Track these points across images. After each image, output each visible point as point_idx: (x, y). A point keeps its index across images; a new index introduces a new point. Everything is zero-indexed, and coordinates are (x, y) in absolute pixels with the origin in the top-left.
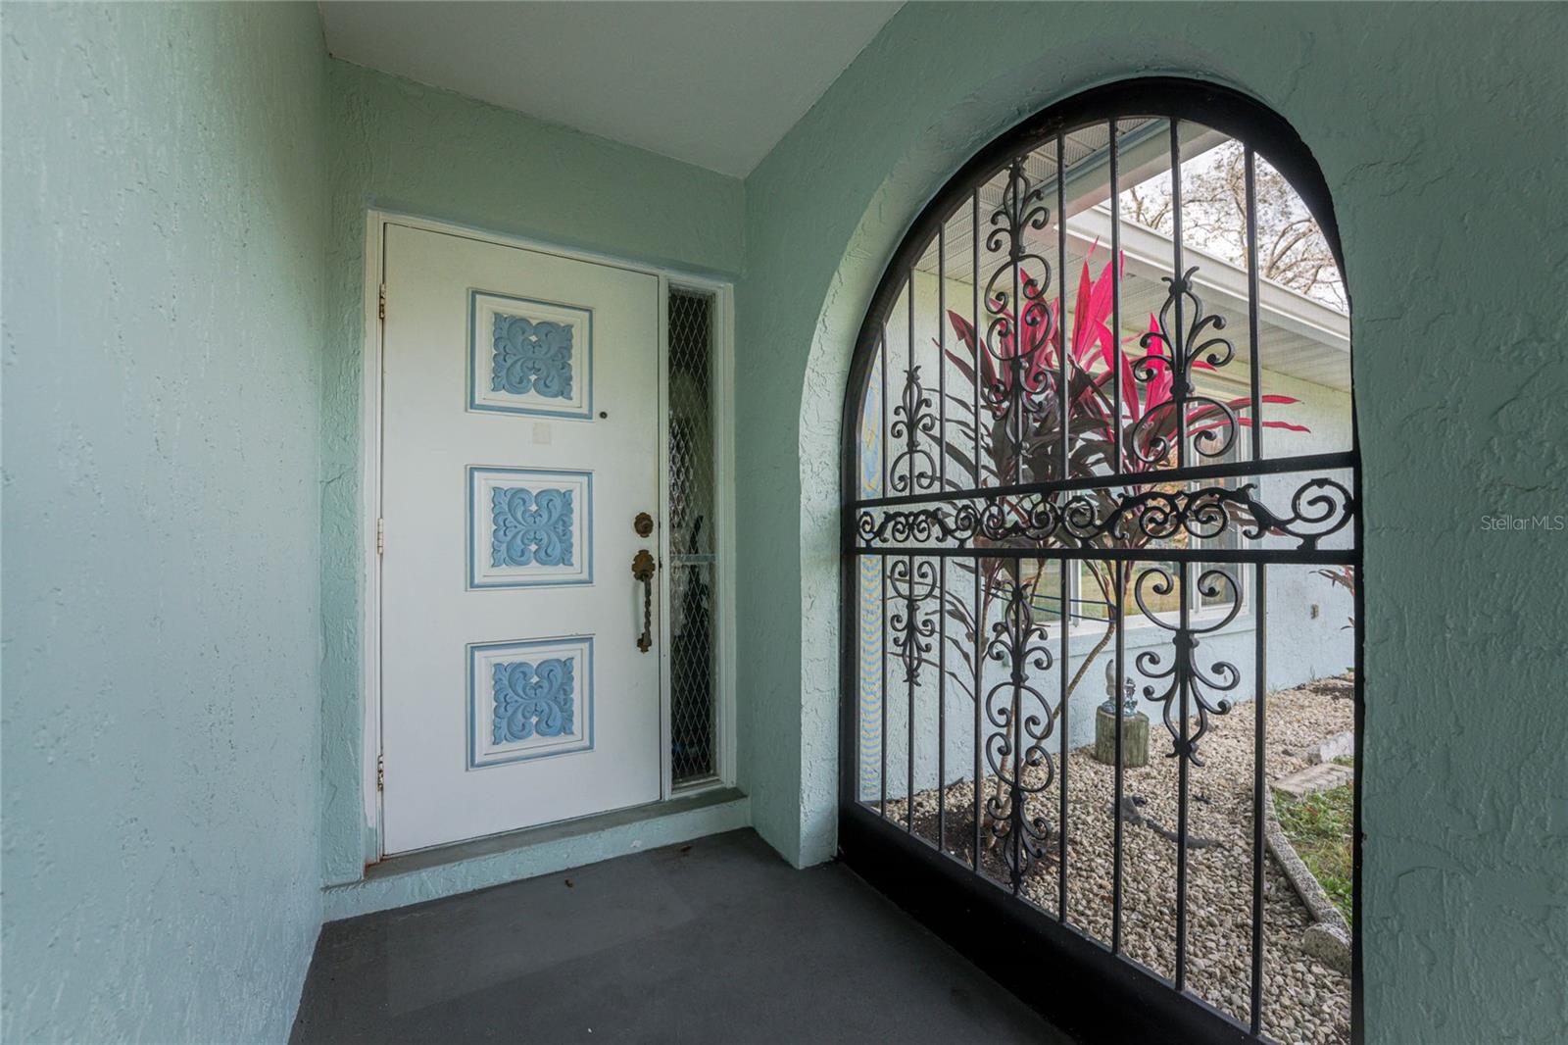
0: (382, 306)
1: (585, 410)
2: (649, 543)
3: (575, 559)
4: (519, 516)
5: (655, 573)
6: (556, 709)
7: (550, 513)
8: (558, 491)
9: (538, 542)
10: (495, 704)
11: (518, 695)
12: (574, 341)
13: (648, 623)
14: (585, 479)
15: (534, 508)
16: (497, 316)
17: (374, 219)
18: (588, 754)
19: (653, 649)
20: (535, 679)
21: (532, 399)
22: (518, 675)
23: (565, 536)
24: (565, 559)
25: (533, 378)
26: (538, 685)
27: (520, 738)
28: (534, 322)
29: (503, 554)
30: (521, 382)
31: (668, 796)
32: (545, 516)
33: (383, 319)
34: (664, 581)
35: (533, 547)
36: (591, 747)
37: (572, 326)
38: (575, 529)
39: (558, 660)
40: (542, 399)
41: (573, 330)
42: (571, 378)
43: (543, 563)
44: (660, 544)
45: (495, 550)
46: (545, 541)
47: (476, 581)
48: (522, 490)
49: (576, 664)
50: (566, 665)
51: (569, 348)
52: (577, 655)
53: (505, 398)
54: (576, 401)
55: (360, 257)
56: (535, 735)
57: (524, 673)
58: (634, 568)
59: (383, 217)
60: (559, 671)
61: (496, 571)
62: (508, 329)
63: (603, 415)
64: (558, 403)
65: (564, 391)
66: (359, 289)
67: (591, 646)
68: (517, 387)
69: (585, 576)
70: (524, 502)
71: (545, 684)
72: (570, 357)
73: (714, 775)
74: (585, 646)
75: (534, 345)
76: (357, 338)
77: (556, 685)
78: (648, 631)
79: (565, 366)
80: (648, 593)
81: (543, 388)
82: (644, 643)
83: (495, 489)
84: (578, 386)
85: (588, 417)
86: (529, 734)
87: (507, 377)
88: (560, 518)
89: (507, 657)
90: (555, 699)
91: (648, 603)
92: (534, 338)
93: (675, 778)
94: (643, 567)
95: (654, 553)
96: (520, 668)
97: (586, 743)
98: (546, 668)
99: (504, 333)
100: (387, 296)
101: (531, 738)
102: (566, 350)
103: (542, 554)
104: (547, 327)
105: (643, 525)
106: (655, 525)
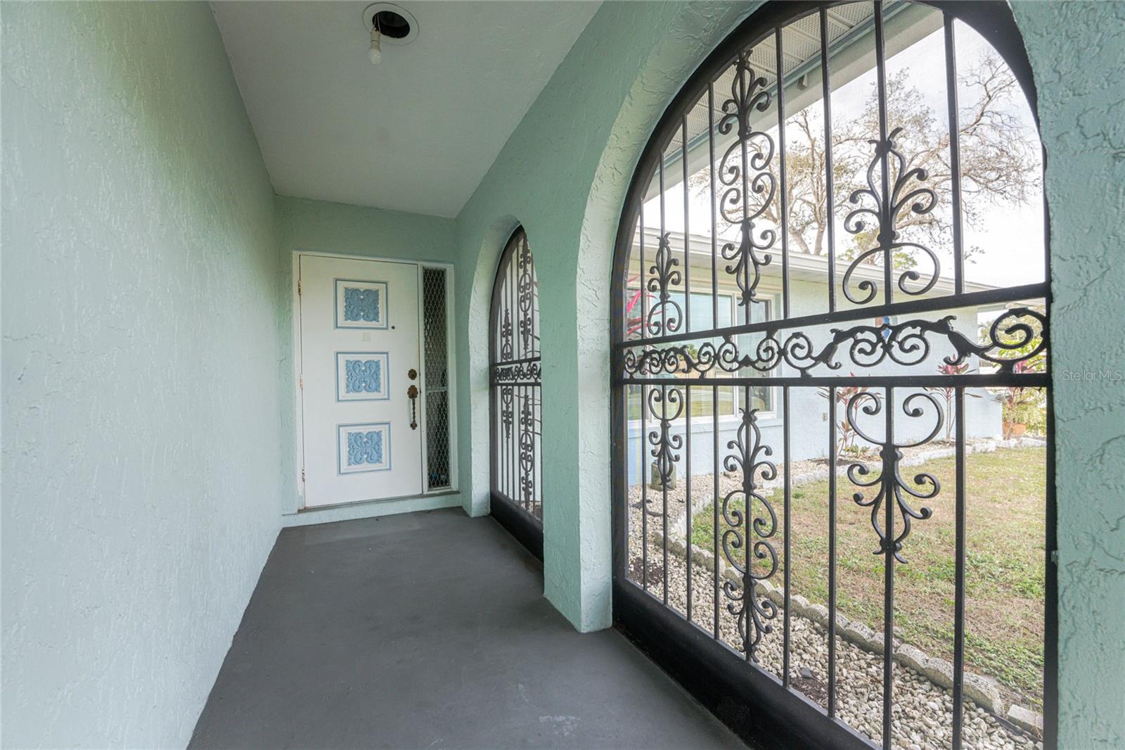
0: (299, 289)
1: (385, 326)
2: (415, 383)
3: (382, 389)
4: (357, 371)
5: (418, 395)
6: (374, 452)
7: (370, 370)
8: (374, 361)
9: (365, 382)
10: (348, 449)
11: (358, 445)
12: (380, 297)
13: (414, 417)
14: (385, 355)
15: (363, 368)
16: (346, 289)
17: (295, 254)
18: (389, 472)
19: (418, 428)
20: (365, 440)
21: (362, 323)
22: (358, 437)
23: (377, 379)
24: (377, 389)
25: (362, 314)
26: (367, 442)
27: (359, 463)
28: (362, 290)
29: (351, 387)
30: (357, 315)
31: (426, 492)
32: (368, 371)
33: (300, 295)
34: (422, 399)
35: (364, 385)
36: (390, 469)
37: (378, 291)
38: (381, 377)
39: (375, 432)
40: (366, 322)
41: (379, 292)
42: (378, 313)
43: (368, 391)
44: (420, 382)
45: (348, 386)
46: (369, 382)
47: (340, 399)
48: (359, 361)
49: (383, 433)
50: (379, 434)
51: (377, 300)
52: (383, 430)
53: (350, 323)
54: (381, 322)
55: (290, 272)
56: (366, 462)
57: (361, 437)
58: (408, 393)
59: (299, 253)
60: (375, 436)
61: (348, 395)
62: (351, 294)
63: (393, 328)
64: (373, 324)
65: (376, 319)
66: (290, 285)
67: (389, 426)
68: (356, 318)
69: (386, 397)
70: (359, 366)
71: (370, 442)
72: (378, 304)
73: (449, 485)
74: (387, 426)
75: (362, 300)
76: (290, 305)
77: (374, 443)
78: (414, 421)
79: (376, 308)
80: (414, 404)
81: (367, 318)
82: (414, 426)
83: (347, 361)
84: (382, 315)
85: (387, 329)
86: (363, 462)
87: (351, 314)
88: (375, 372)
89: (354, 430)
90: (375, 449)
91: (414, 408)
92: (362, 297)
93: (430, 486)
94: (413, 393)
95: (417, 387)
96: (359, 435)
97: (388, 467)
98: (370, 435)
99: (349, 296)
100: (301, 285)
101: (363, 464)
102: (376, 301)
103: (367, 387)
104: (368, 292)
105: (413, 374)
106: (418, 375)
